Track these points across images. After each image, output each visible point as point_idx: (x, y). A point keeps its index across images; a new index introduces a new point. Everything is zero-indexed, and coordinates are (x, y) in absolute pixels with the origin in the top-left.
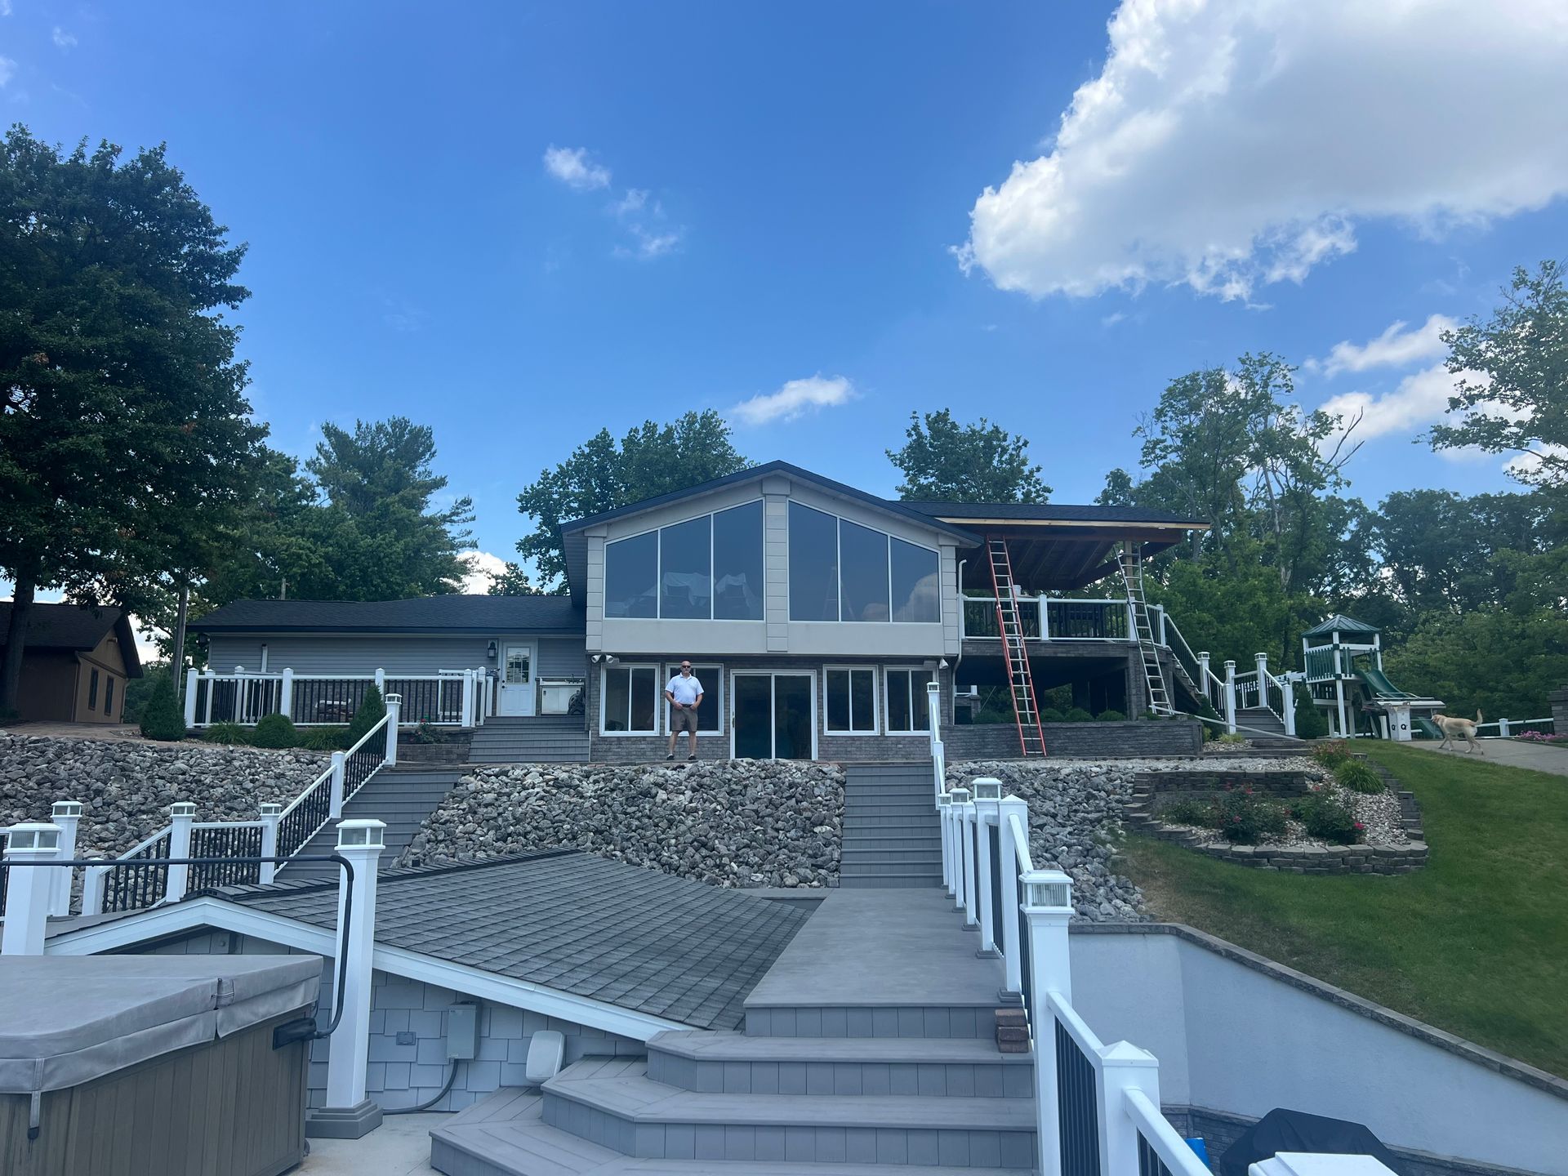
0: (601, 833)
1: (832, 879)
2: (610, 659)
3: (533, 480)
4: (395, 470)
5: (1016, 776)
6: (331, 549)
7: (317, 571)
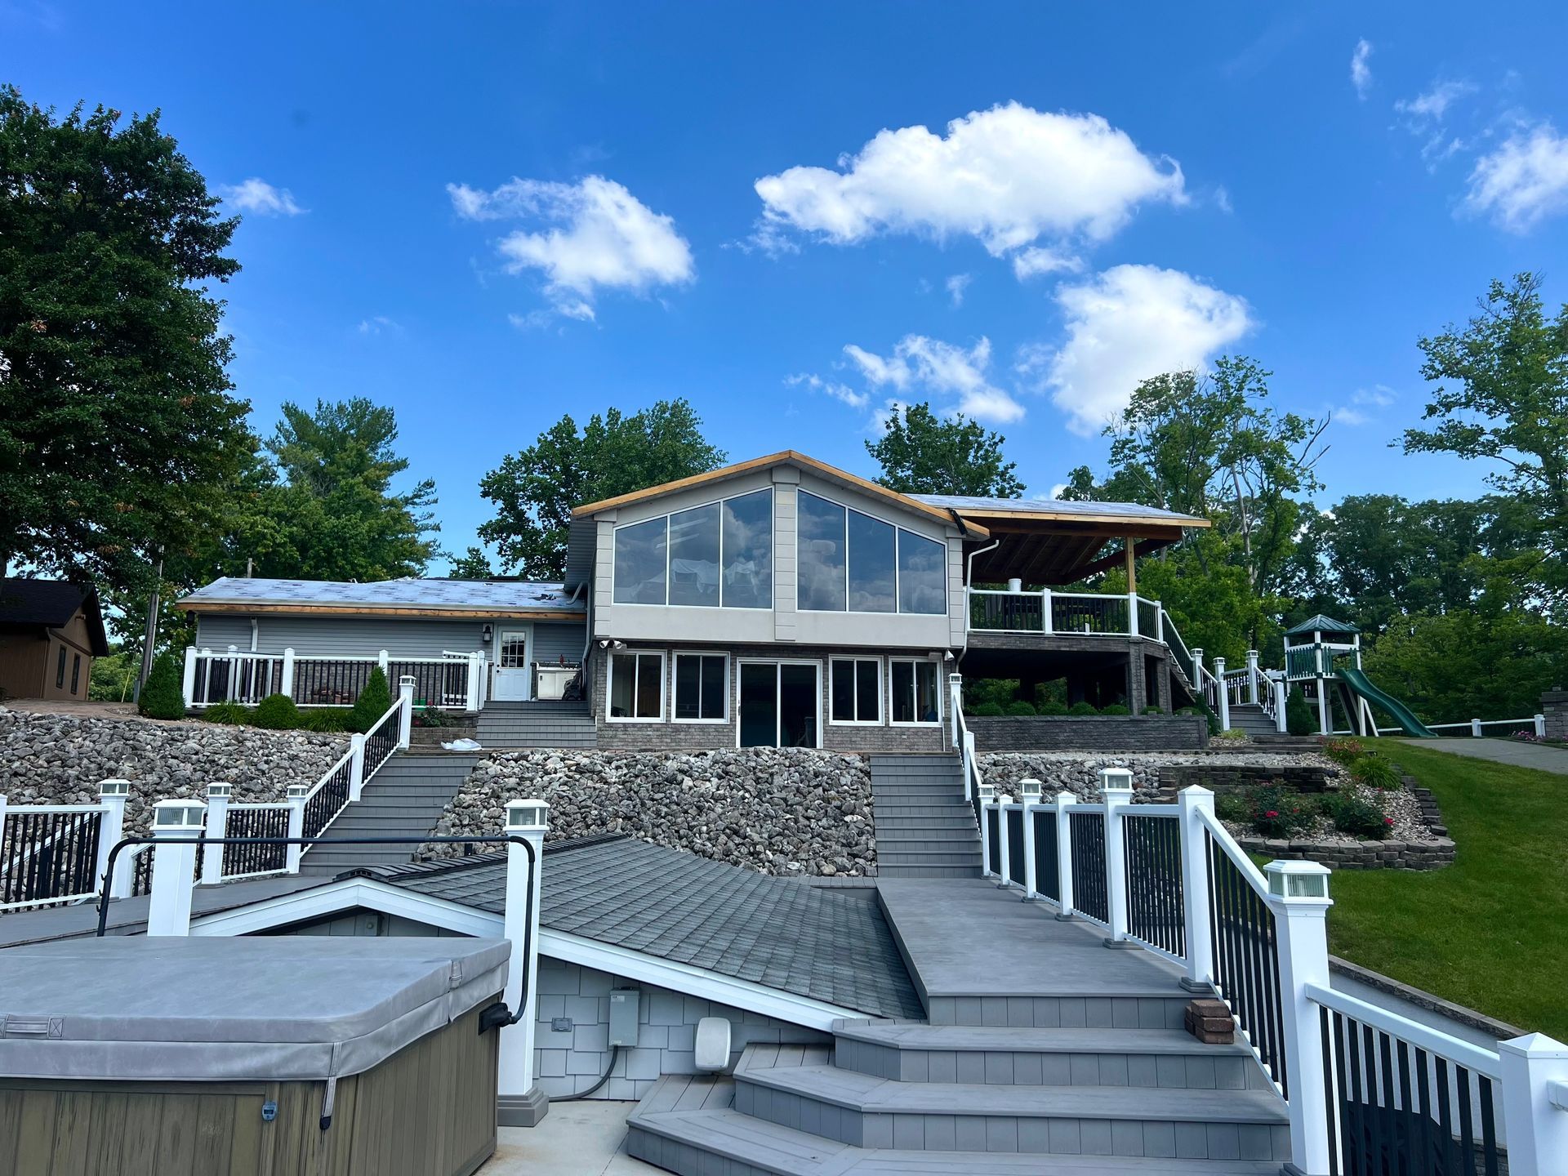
0: (630, 819)
1: (870, 868)
2: (619, 645)
3: (496, 466)
4: (358, 450)
5: (1042, 768)
6: (295, 528)
7: (282, 550)
